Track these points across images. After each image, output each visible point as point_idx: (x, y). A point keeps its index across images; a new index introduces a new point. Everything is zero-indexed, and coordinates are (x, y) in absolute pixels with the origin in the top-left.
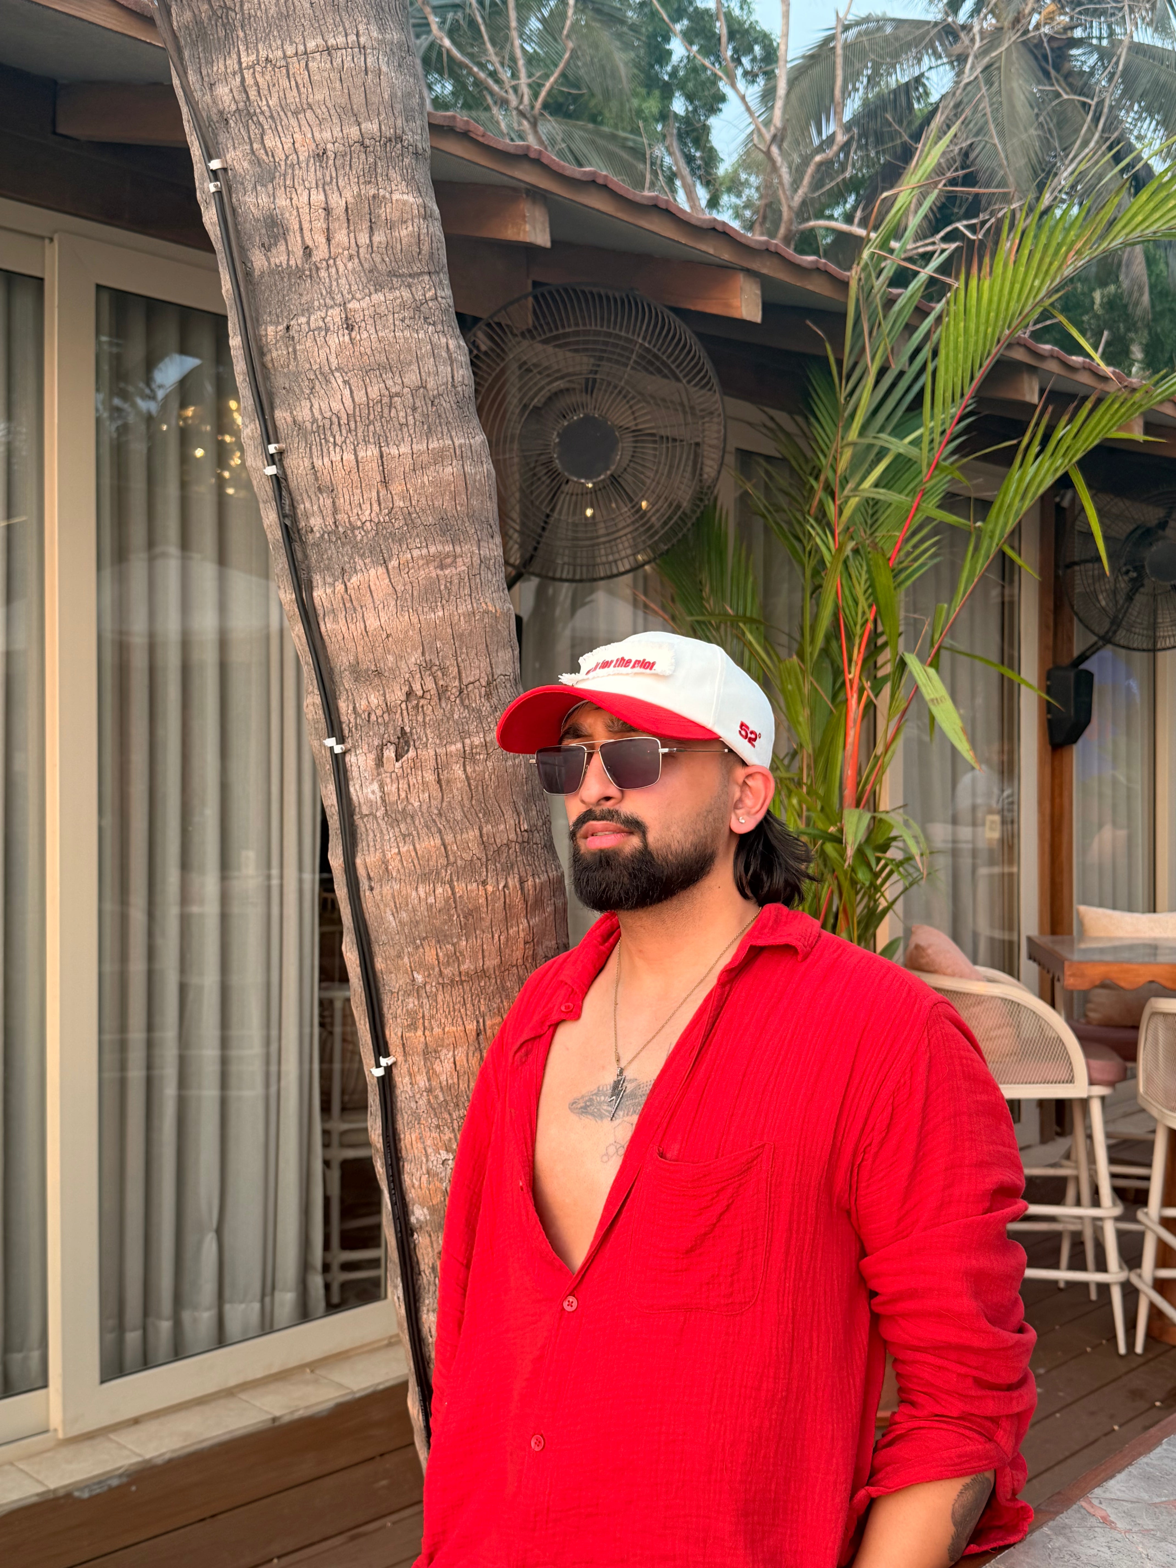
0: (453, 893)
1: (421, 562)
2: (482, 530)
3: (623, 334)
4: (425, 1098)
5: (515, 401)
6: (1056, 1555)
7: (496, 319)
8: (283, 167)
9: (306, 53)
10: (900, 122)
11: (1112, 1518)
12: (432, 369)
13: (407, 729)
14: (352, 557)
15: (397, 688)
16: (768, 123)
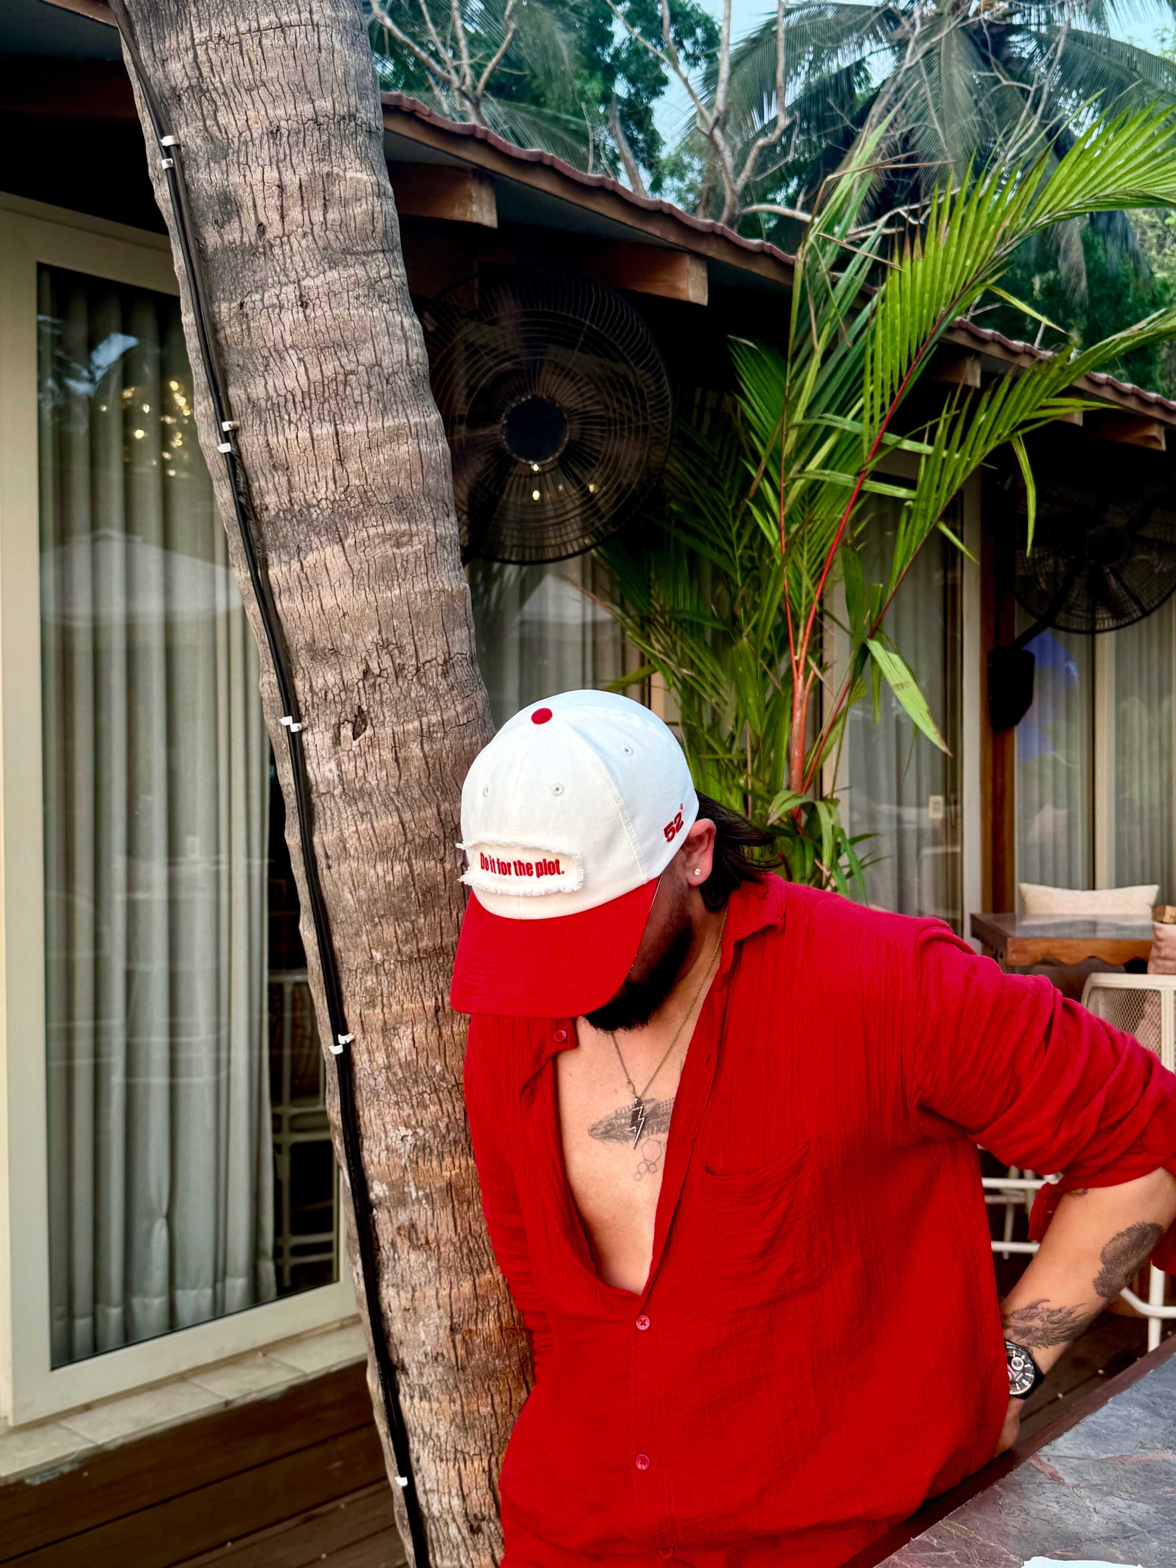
0: (412, 871)
1: (377, 541)
2: (437, 509)
4: (384, 1075)
5: (463, 383)
6: (1006, 1511)
7: (443, 300)
8: (236, 144)
9: (259, 30)
10: (842, 107)
11: (1061, 1474)
12: (387, 347)
13: (365, 708)
14: (307, 535)
15: (353, 666)
16: (710, 106)
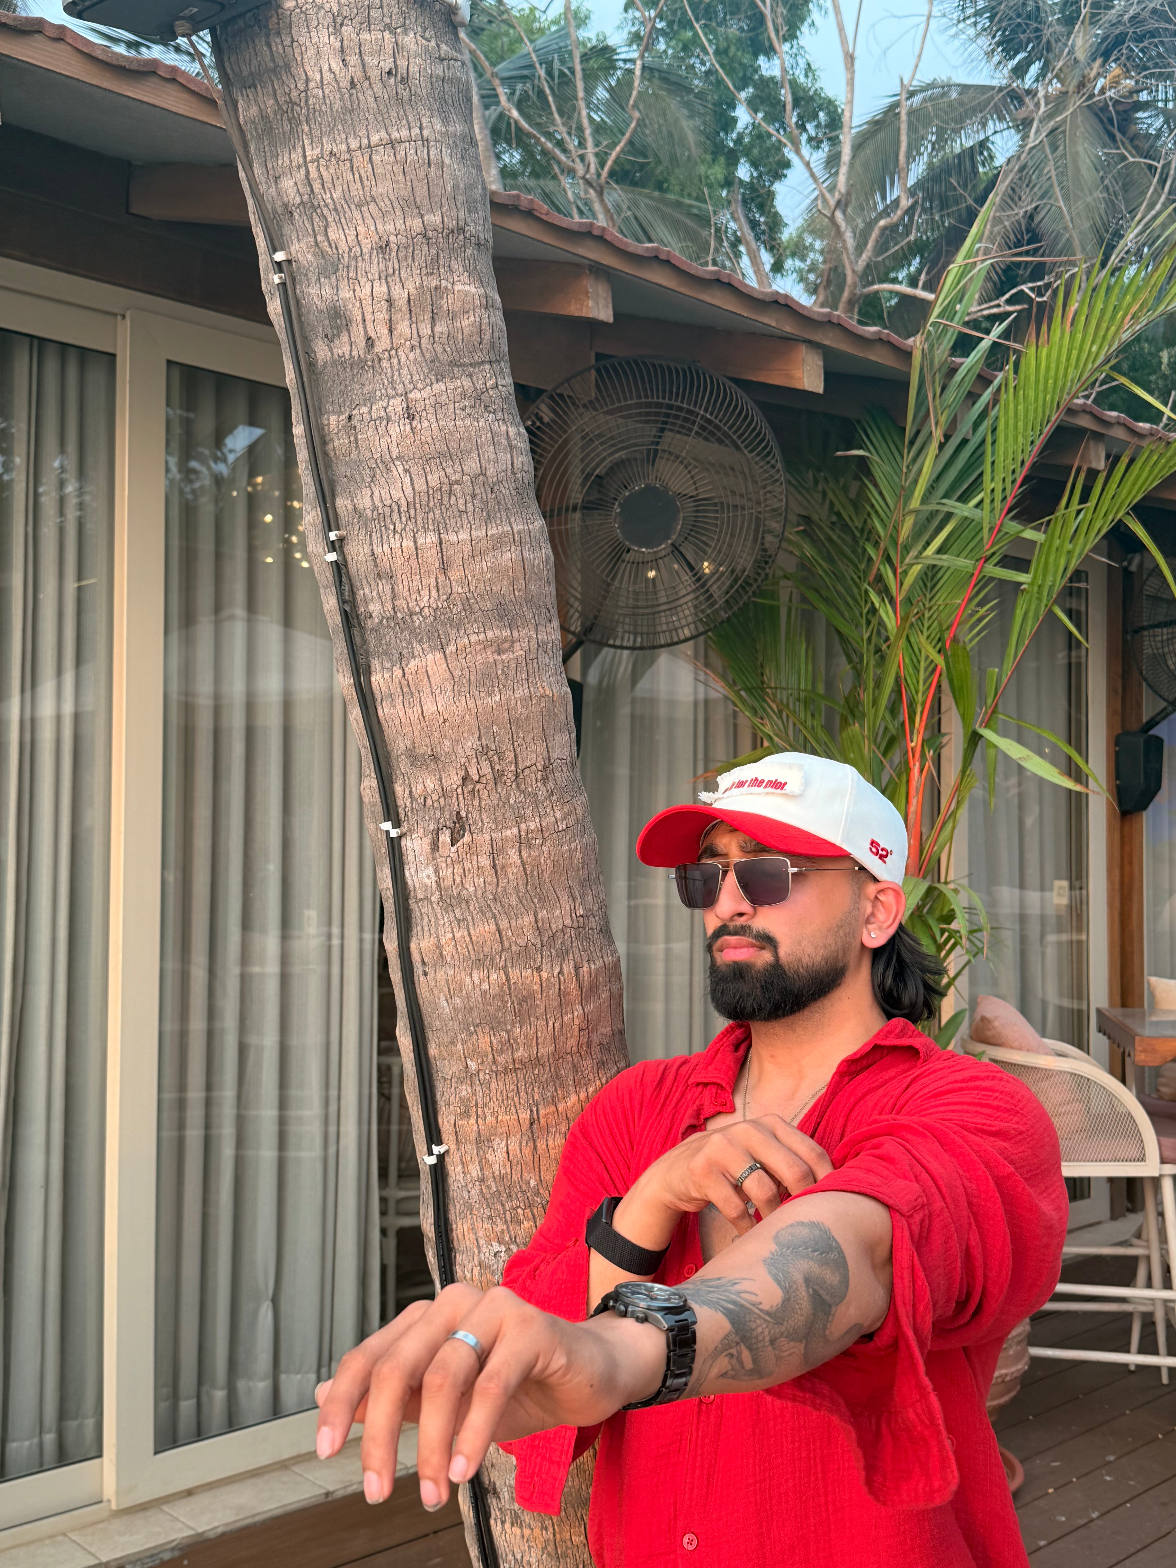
0: (508, 980)
1: (478, 648)
2: (540, 615)
3: (685, 406)
4: (477, 1188)
5: (577, 472)
7: (558, 391)
8: (346, 259)
9: (369, 146)
10: (965, 187)
12: (492, 456)
13: (463, 814)
14: (410, 643)
15: (453, 773)
16: (832, 189)
